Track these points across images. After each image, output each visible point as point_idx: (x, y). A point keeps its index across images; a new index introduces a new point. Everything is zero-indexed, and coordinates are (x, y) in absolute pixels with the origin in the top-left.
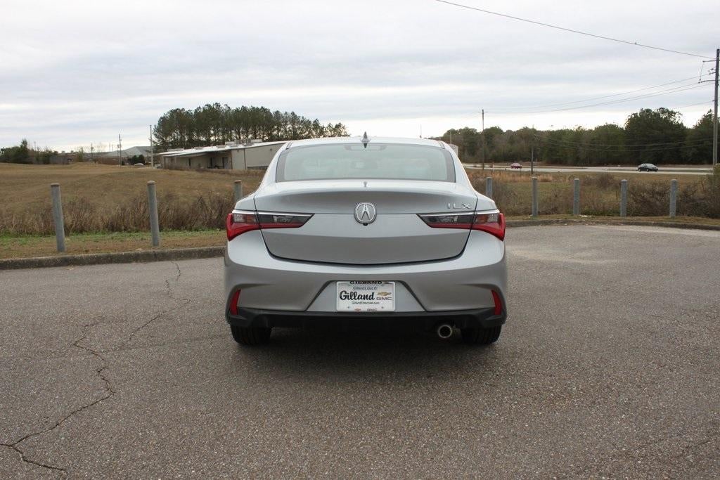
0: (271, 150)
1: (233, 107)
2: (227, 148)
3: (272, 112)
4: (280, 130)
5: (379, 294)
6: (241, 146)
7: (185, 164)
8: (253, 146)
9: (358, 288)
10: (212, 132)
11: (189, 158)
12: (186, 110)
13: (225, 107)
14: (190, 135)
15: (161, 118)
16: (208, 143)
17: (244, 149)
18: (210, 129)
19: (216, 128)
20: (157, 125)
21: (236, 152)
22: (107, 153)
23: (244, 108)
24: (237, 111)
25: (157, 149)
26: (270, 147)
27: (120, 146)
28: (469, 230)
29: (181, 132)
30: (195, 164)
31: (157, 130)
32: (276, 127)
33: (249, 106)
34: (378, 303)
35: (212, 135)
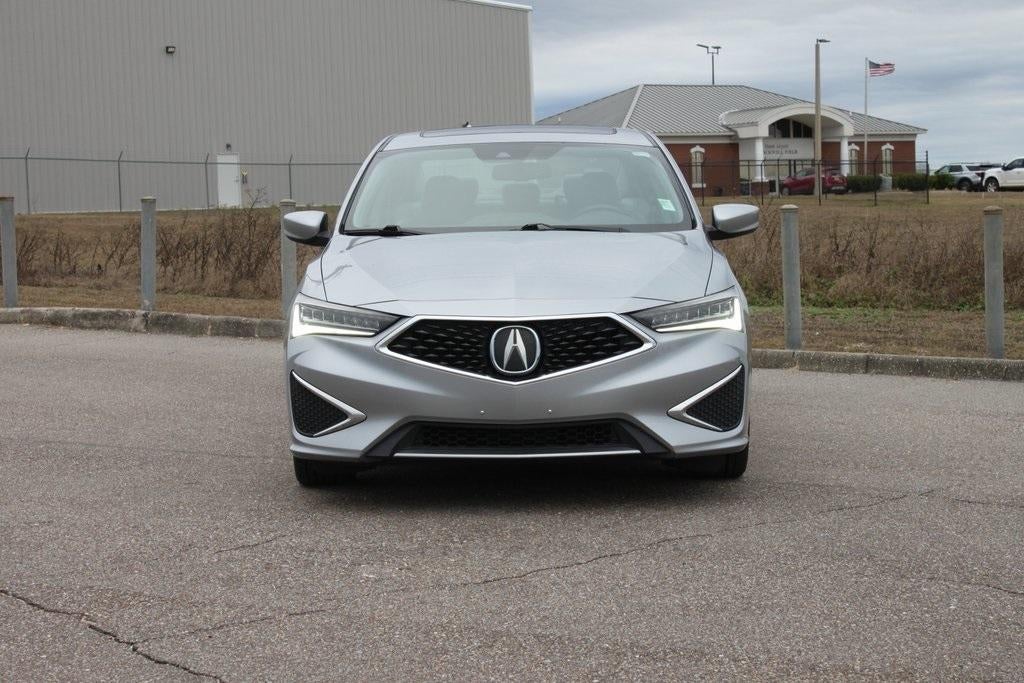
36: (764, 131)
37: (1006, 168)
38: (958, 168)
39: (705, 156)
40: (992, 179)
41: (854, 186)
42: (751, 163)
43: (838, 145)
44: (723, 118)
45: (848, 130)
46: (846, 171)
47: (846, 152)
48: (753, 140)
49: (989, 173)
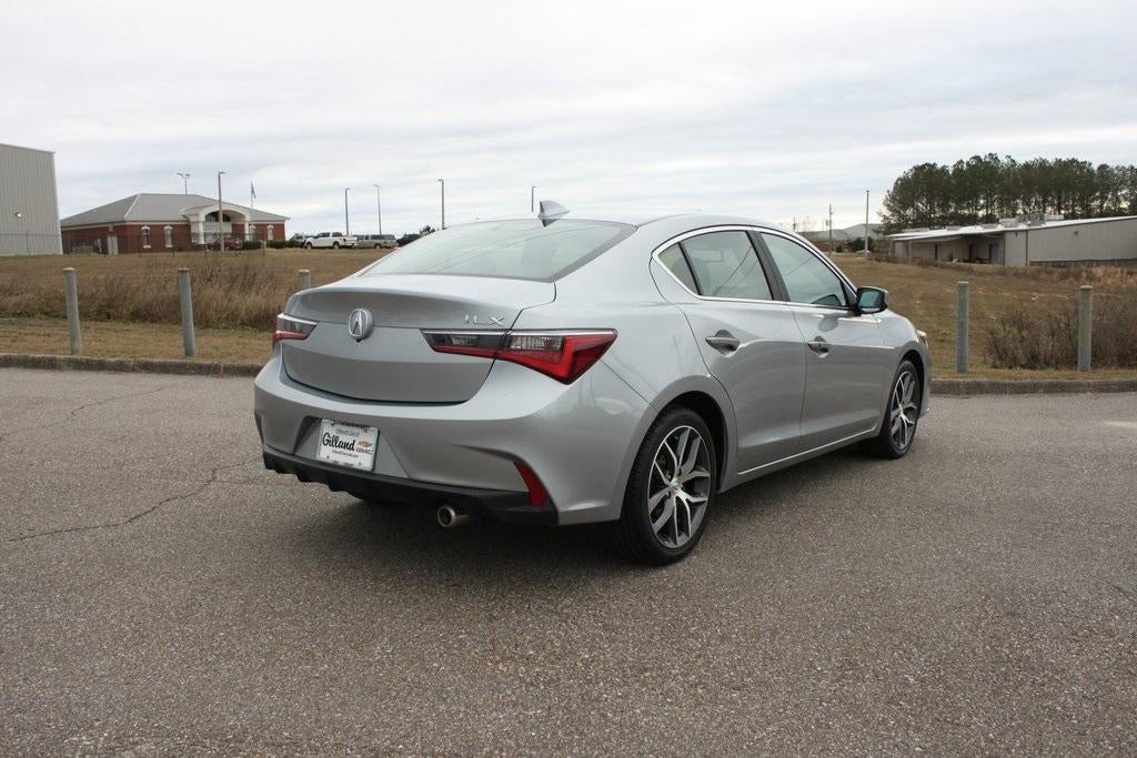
0: (1076, 233)
1: (1021, 160)
2: (1000, 228)
3: (1095, 167)
4: (1107, 198)
5: (360, 443)
6: (1022, 227)
7: (928, 255)
8: (1043, 226)
9: (341, 431)
10: (982, 202)
11: (936, 244)
12: (939, 166)
13: (1006, 161)
14: (944, 206)
15: (899, 179)
16: (973, 220)
17: (1026, 231)
18: (978, 198)
19: (988, 196)
20: (891, 190)
21: (1013, 234)
22: (818, 233)
23: (1043, 163)
24: (1027, 166)
25: (889, 228)
26: (1075, 229)
27: (829, 223)
28: (491, 360)
29: (928, 202)
30: (944, 254)
31: (893, 198)
32: (1097, 194)
33: (1051, 159)
34: (356, 456)
35: (982, 207)
36: (202, 218)
37: (316, 238)
38: (301, 237)
39: (172, 231)
40: (309, 243)
41: (247, 246)
42: (197, 235)
43: (243, 226)
44: (183, 211)
45: (248, 218)
46: (248, 238)
47: (247, 230)
48: (198, 222)
49: (308, 240)
